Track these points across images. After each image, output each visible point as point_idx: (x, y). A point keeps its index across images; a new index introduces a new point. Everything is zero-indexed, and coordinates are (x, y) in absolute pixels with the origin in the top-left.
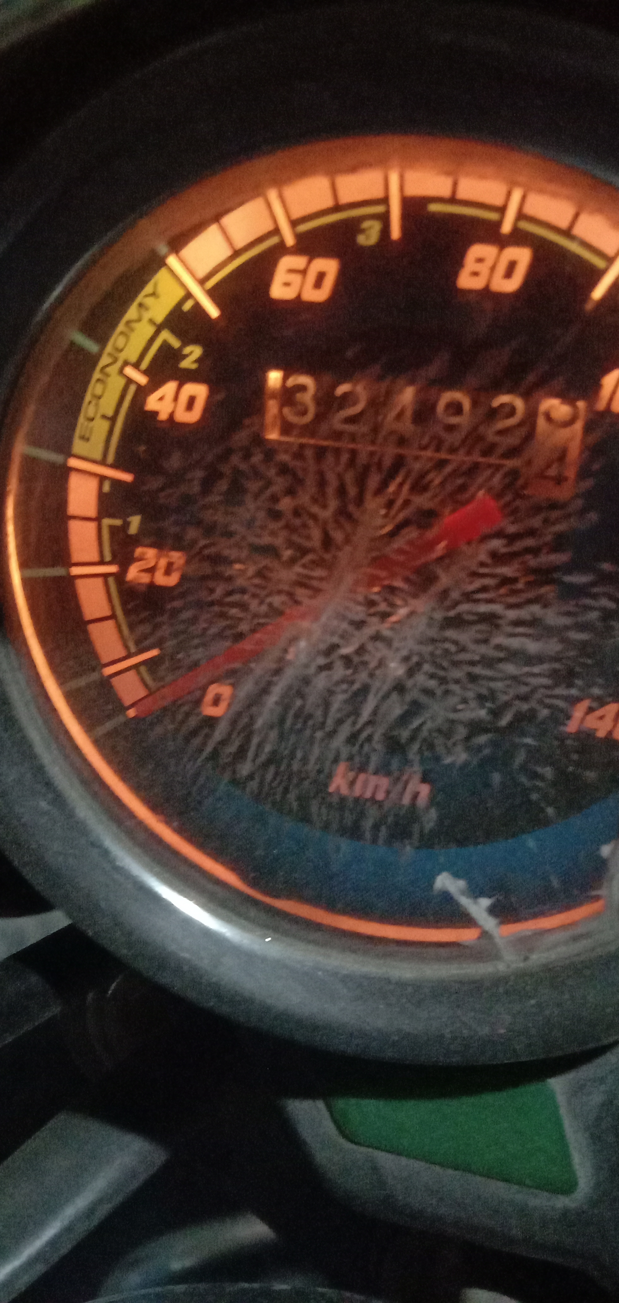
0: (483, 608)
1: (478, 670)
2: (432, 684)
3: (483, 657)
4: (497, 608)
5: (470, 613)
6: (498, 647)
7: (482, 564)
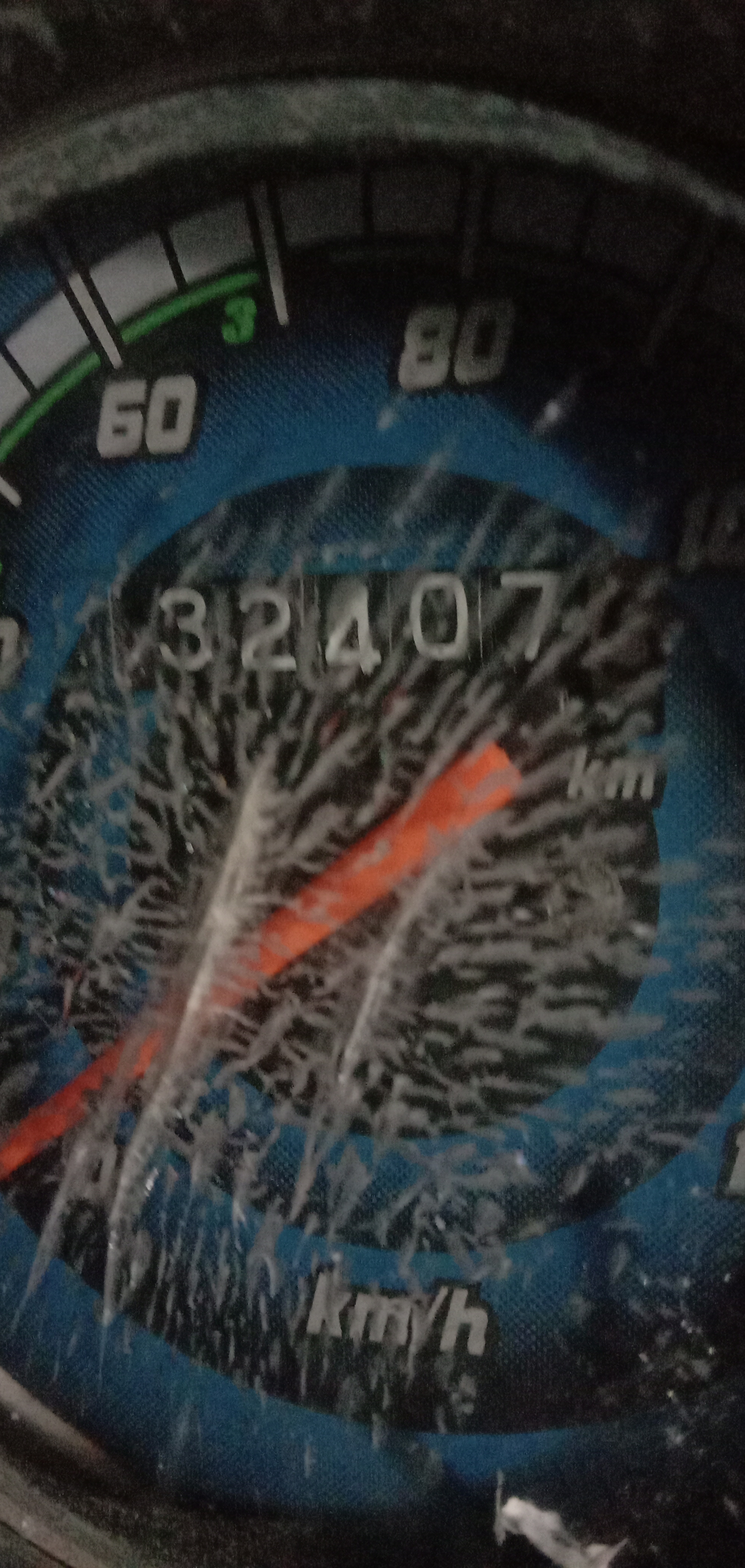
0: (490, 952)
1: (501, 1083)
2: (419, 1117)
3: (509, 1054)
4: (519, 950)
5: (465, 965)
6: (535, 1032)
7: (475, 865)
